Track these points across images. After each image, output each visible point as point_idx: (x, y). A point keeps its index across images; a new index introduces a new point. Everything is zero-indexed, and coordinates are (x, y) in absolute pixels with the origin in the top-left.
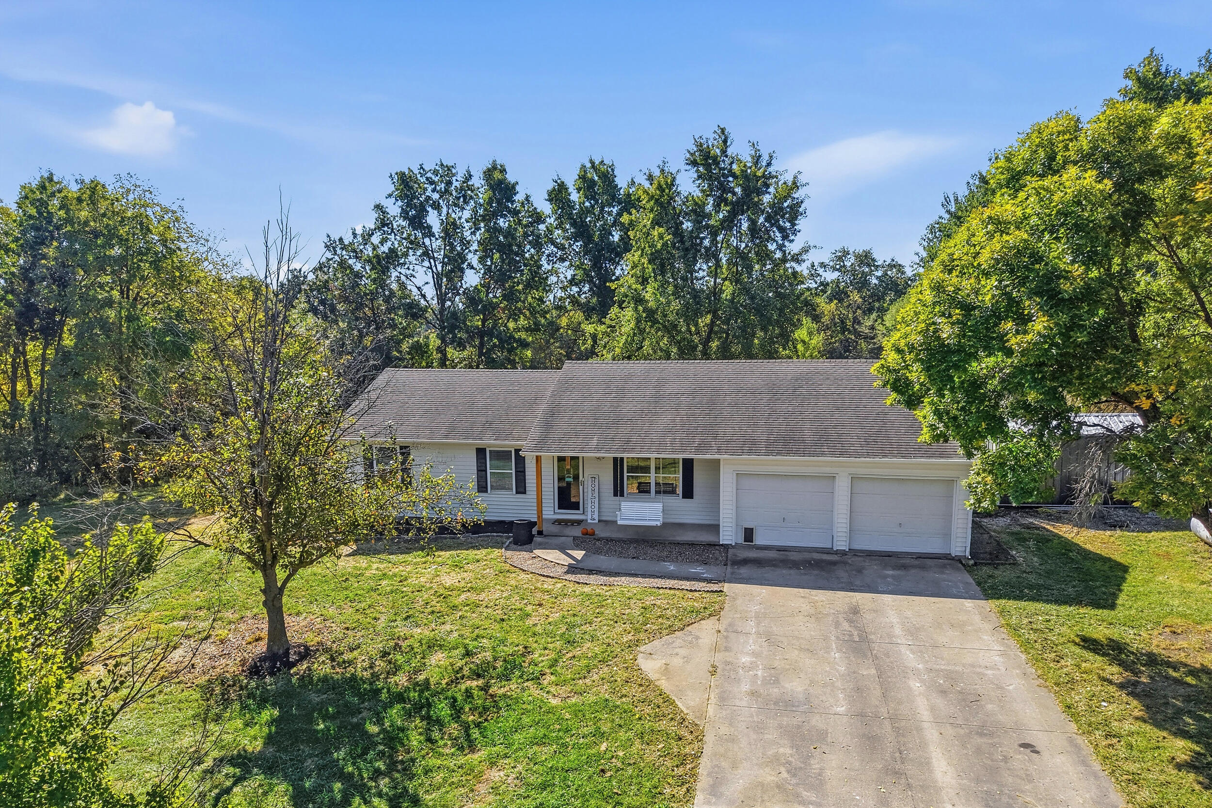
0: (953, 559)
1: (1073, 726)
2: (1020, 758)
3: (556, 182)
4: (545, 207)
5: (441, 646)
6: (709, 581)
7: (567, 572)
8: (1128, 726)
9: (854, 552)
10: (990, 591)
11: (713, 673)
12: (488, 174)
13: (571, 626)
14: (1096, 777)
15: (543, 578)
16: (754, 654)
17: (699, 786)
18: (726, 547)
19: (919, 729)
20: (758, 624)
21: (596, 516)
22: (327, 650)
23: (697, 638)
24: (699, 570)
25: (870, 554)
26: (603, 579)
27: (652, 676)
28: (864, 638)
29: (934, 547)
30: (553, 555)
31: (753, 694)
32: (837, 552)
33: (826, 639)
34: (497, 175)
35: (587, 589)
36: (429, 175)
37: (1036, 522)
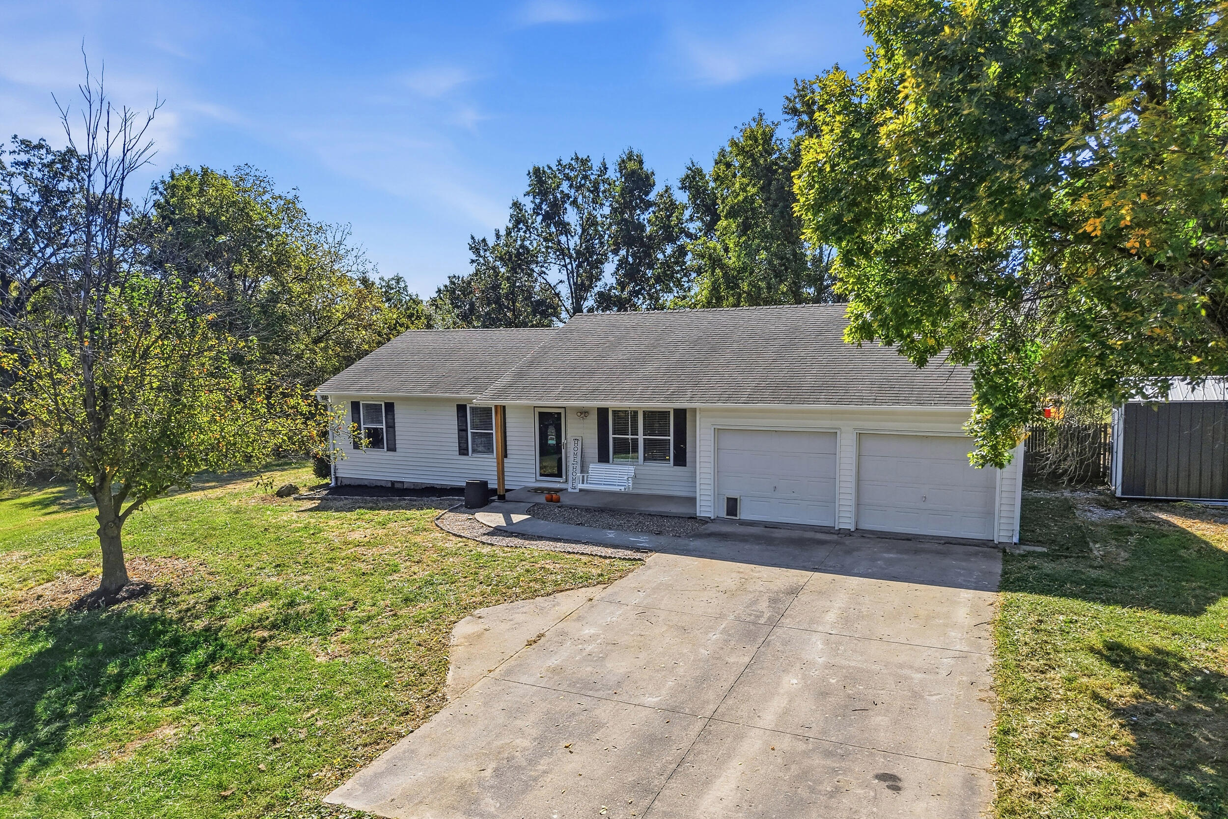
0: (996, 547)
1: (991, 760)
2: (864, 791)
3: (690, 169)
4: (682, 197)
6: (639, 549)
8: (1091, 769)
9: (861, 533)
11: (532, 643)
12: (622, 165)
16: (607, 626)
18: (705, 521)
19: (740, 736)
20: (648, 596)
23: (557, 605)
24: (641, 539)
25: (882, 537)
27: (455, 641)
28: (775, 621)
29: (972, 530)
30: (492, 518)
31: (555, 670)
32: (840, 532)
33: (720, 618)
34: (631, 166)
36: (567, 171)
37: (1163, 516)
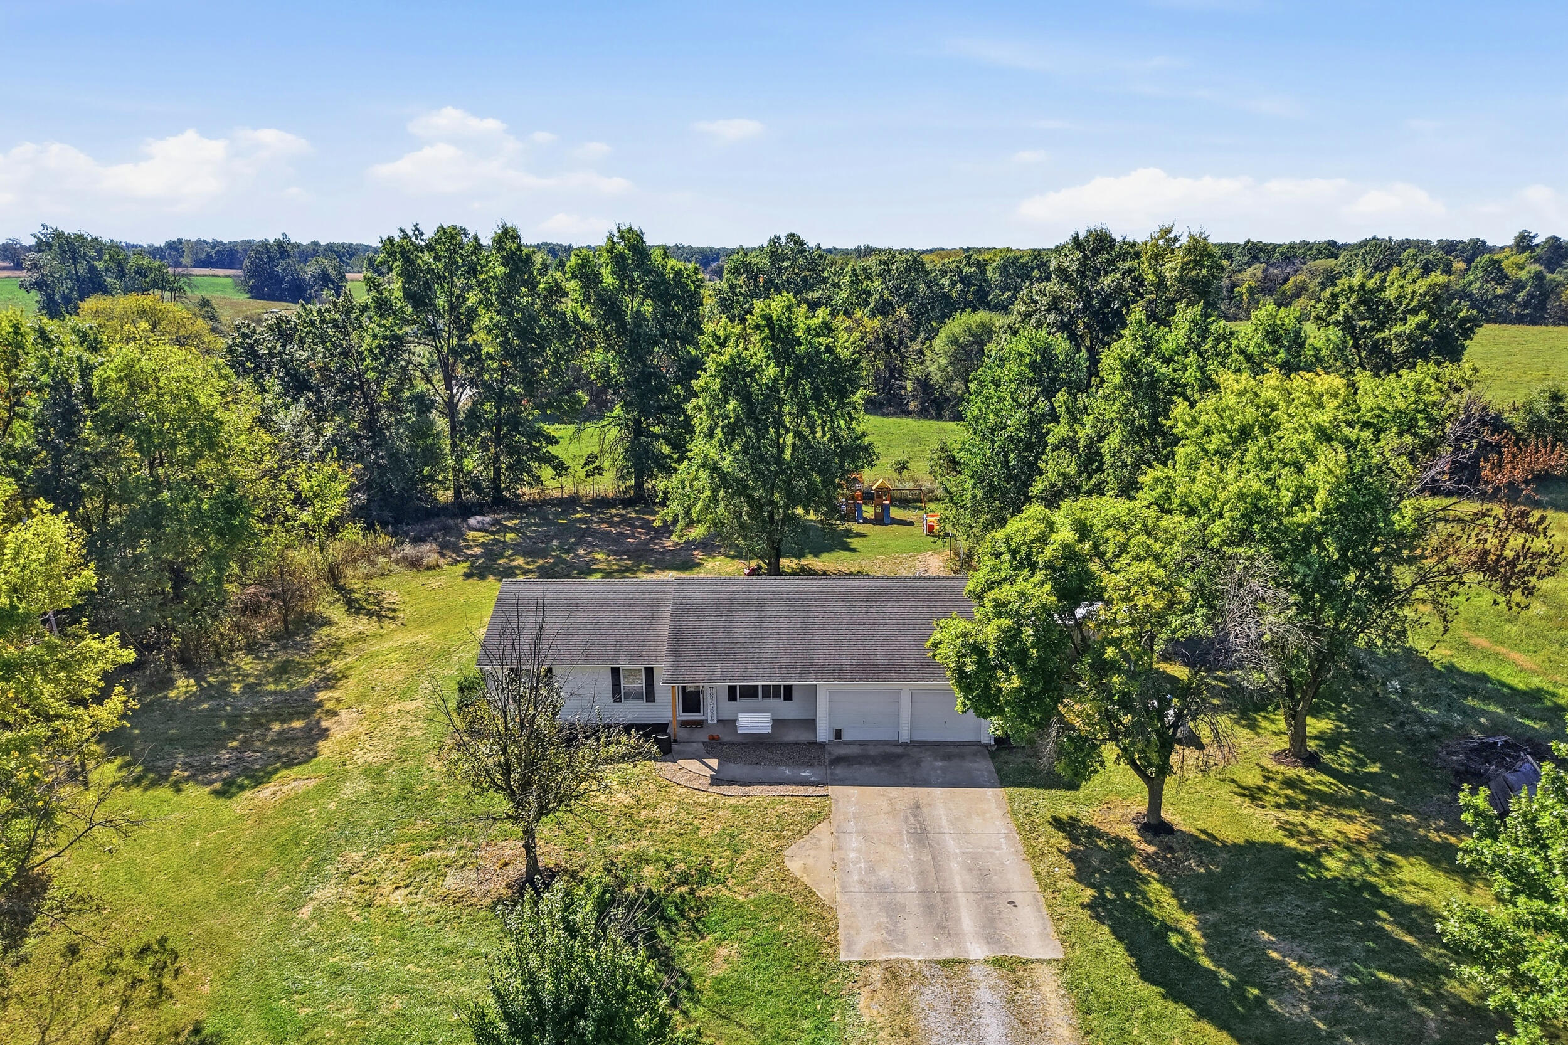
0: (982, 745)
1: (1038, 887)
2: (1007, 910)
5: (646, 860)
6: (817, 784)
7: (712, 784)
8: (1067, 883)
9: (914, 744)
10: (1004, 780)
11: (834, 868)
13: (733, 837)
14: (1043, 918)
15: (696, 792)
16: (859, 851)
17: (841, 947)
18: (823, 745)
19: (956, 898)
20: (856, 824)
21: (715, 718)
22: (566, 871)
23: (819, 840)
24: (806, 773)
25: (925, 744)
26: (742, 789)
27: (798, 874)
28: (924, 831)
29: (969, 737)
30: (693, 765)
31: (861, 882)
32: (902, 744)
33: (900, 832)
34: (509, 243)
35: (733, 801)
